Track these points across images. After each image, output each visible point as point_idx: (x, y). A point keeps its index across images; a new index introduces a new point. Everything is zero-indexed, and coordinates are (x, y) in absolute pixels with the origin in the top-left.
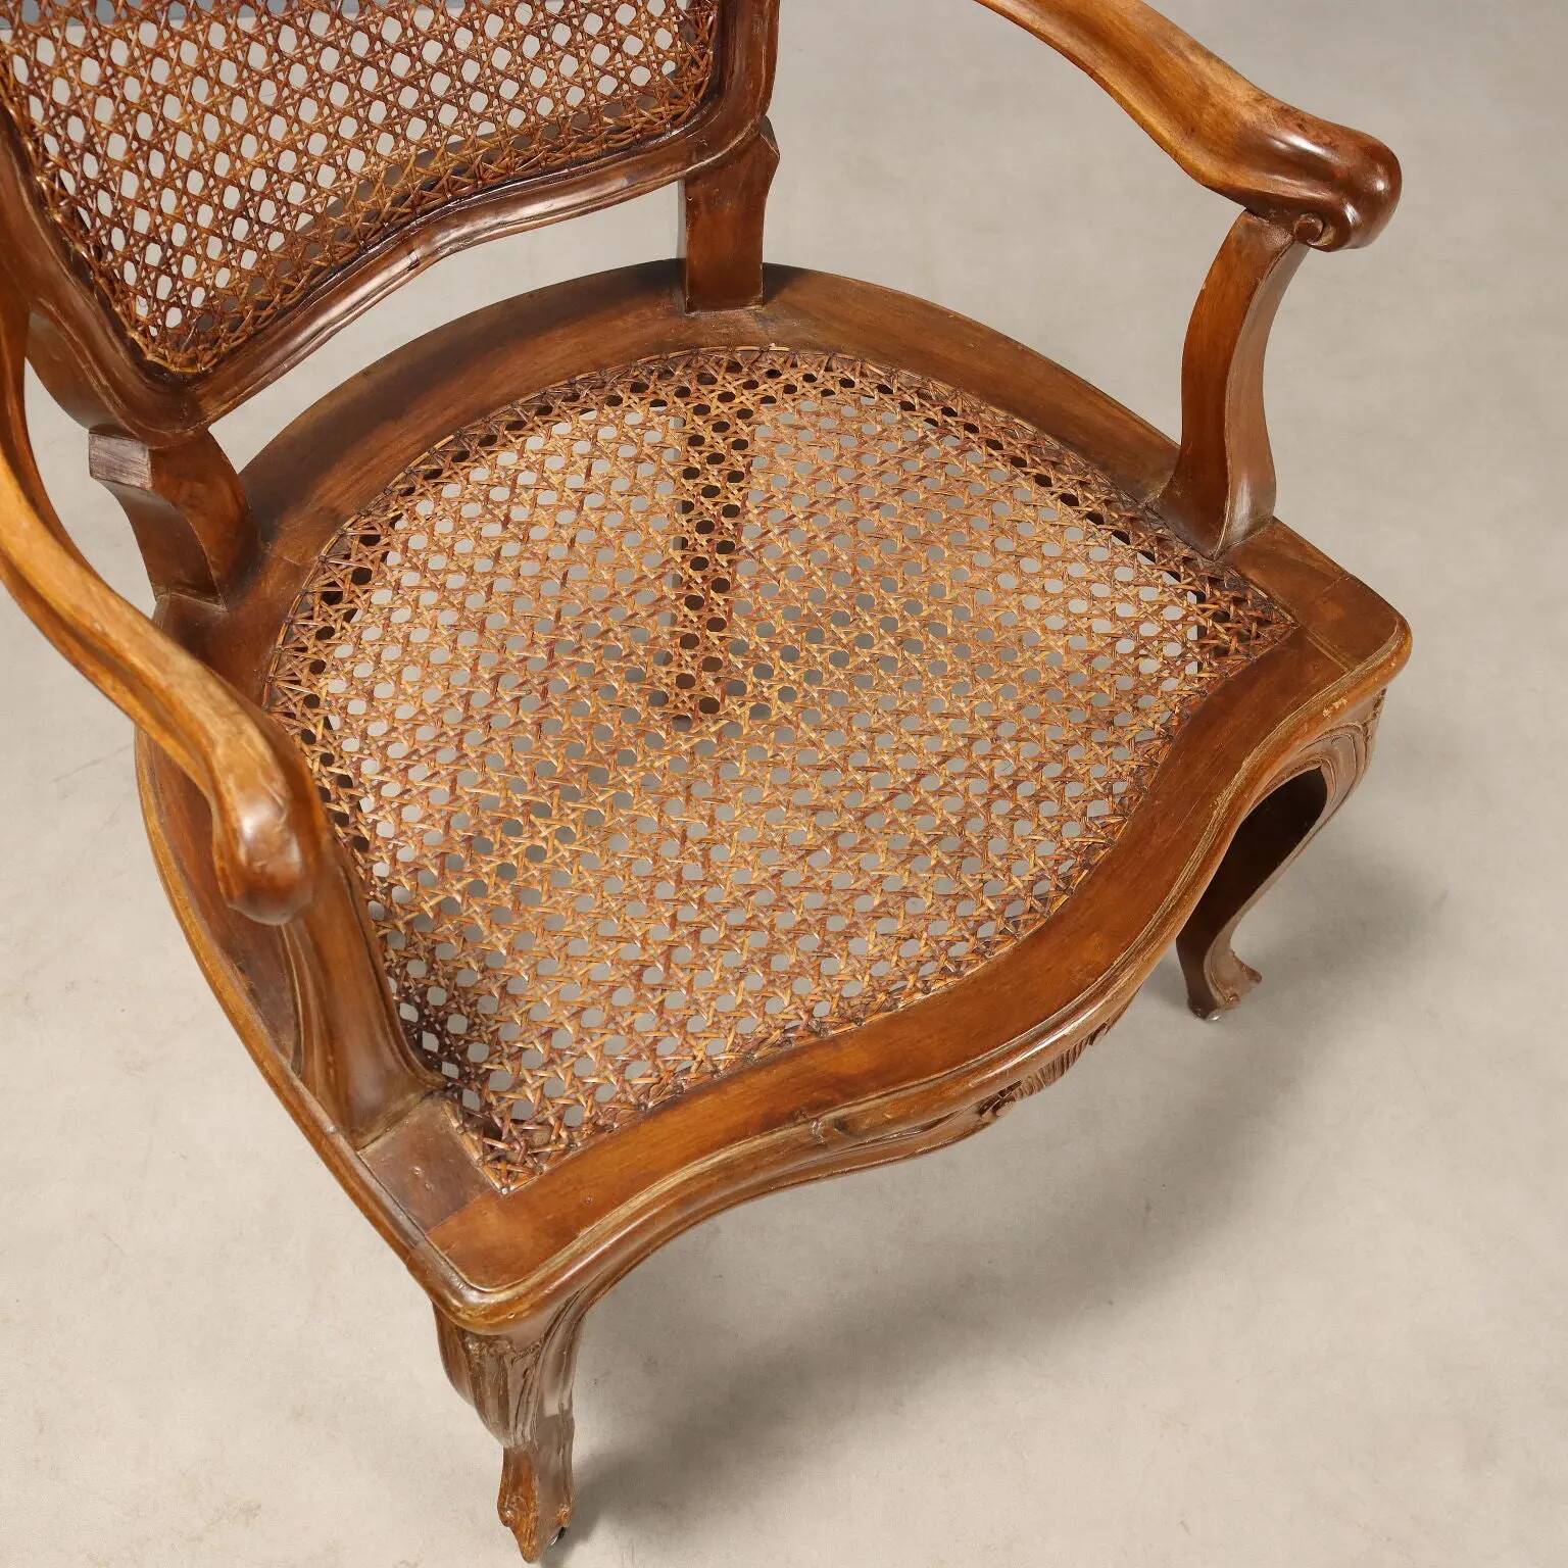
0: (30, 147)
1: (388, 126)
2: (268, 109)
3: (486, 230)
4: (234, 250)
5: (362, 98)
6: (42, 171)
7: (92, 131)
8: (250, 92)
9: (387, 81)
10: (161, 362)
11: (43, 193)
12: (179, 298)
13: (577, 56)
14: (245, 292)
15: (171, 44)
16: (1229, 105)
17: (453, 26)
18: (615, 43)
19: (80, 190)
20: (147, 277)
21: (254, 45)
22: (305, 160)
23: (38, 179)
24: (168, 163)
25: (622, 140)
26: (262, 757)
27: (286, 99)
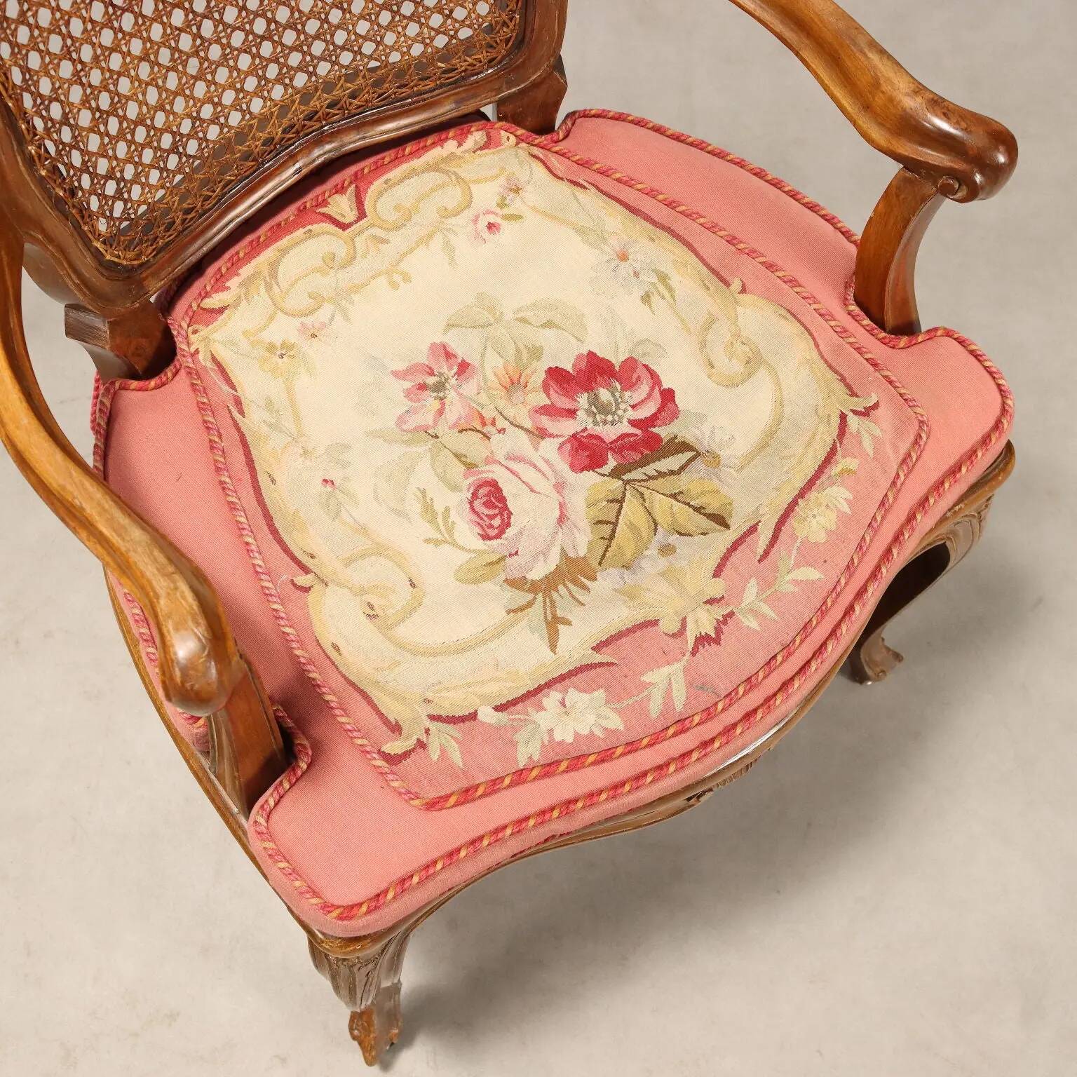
0: (23, 127)
1: (279, 80)
2: (192, 77)
3: (351, 143)
4: (168, 176)
5: (261, 63)
6: (32, 142)
7: (67, 110)
8: (180, 68)
9: (279, 49)
10: (116, 260)
11: (33, 157)
12: (129, 214)
13: (419, 22)
14: (176, 203)
15: (123, 42)
16: (895, 94)
17: (327, 8)
18: (447, 12)
19: (58, 152)
20: (106, 203)
21: (183, 35)
22: (219, 109)
23: (30, 148)
24: (121, 123)
25: (452, 77)
26: (191, 606)
27: (206, 69)
